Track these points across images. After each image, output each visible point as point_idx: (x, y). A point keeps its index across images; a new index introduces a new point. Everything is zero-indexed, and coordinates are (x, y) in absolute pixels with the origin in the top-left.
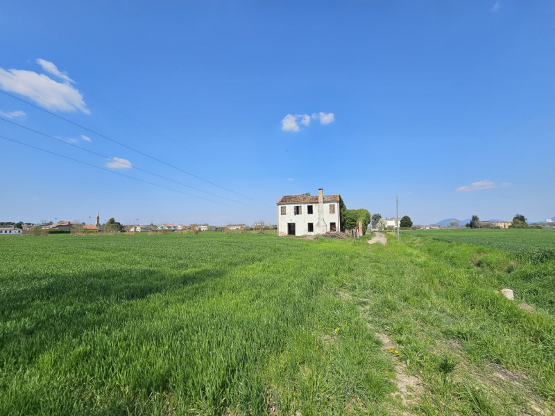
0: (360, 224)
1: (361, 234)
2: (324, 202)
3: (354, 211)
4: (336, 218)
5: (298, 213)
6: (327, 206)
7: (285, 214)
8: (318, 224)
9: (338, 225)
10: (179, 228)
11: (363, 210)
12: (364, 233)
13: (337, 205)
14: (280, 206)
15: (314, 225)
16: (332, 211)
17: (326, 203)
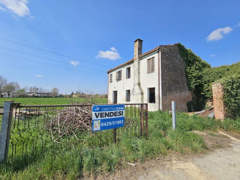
2: (140, 59)
5: (120, 80)
6: (144, 63)
7: (112, 82)
8: (133, 90)
13: (157, 57)
14: (109, 75)
17: (144, 58)
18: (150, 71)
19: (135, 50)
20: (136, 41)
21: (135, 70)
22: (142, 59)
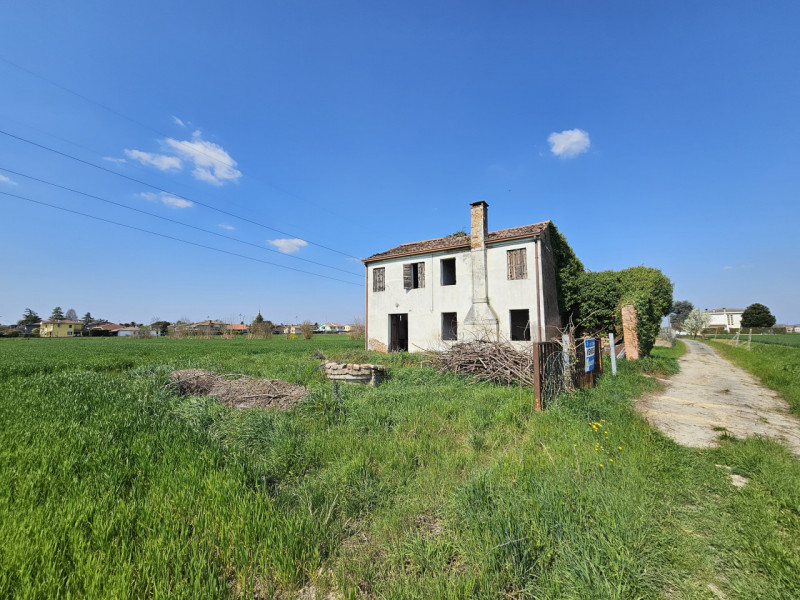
0: (628, 314)
1: (632, 351)
2: (489, 245)
3: (610, 274)
4: (528, 294)
5: (416, 286)
6: (499, 255)
7: (383, 289)
8: (471, 314)
9: (536, 320)
10: (347, 328)
11: (640, 270)
12: (646, 346)
13: (532, 251)
14: (371, 268)
15: (460, 319)
16: (517, 271)
17: (498, 246)
18: (514, 276)
19: (473, 223)
20: (476, 205)
21: (475, 268)
22: (492, 247)
